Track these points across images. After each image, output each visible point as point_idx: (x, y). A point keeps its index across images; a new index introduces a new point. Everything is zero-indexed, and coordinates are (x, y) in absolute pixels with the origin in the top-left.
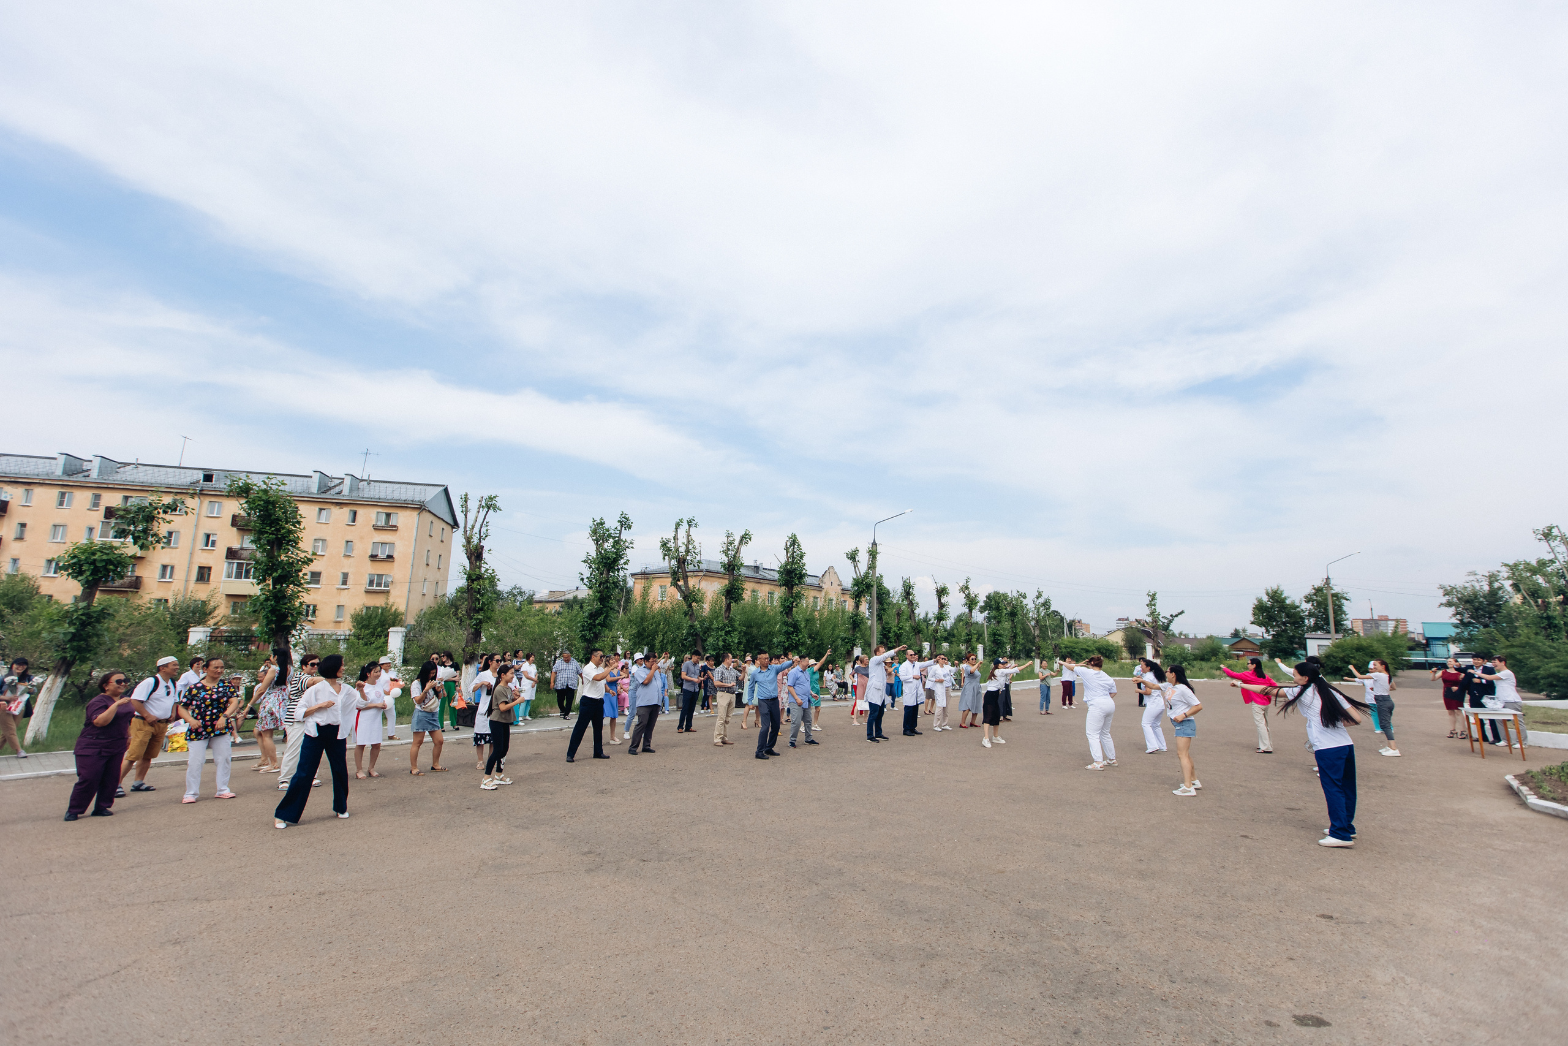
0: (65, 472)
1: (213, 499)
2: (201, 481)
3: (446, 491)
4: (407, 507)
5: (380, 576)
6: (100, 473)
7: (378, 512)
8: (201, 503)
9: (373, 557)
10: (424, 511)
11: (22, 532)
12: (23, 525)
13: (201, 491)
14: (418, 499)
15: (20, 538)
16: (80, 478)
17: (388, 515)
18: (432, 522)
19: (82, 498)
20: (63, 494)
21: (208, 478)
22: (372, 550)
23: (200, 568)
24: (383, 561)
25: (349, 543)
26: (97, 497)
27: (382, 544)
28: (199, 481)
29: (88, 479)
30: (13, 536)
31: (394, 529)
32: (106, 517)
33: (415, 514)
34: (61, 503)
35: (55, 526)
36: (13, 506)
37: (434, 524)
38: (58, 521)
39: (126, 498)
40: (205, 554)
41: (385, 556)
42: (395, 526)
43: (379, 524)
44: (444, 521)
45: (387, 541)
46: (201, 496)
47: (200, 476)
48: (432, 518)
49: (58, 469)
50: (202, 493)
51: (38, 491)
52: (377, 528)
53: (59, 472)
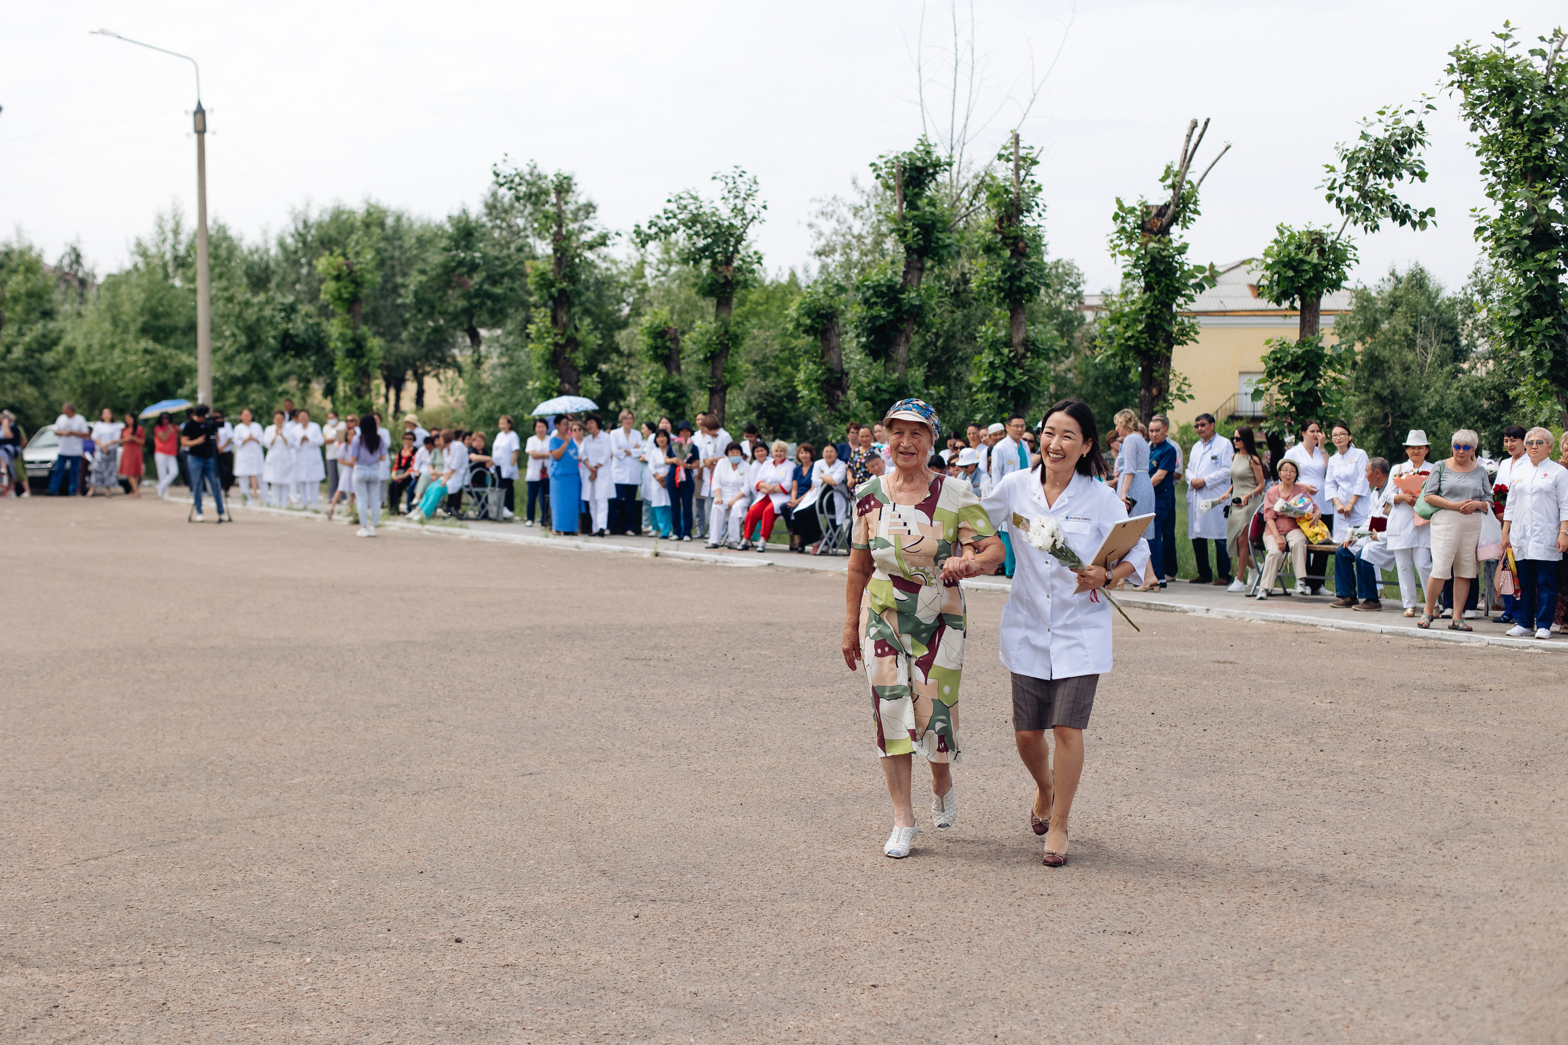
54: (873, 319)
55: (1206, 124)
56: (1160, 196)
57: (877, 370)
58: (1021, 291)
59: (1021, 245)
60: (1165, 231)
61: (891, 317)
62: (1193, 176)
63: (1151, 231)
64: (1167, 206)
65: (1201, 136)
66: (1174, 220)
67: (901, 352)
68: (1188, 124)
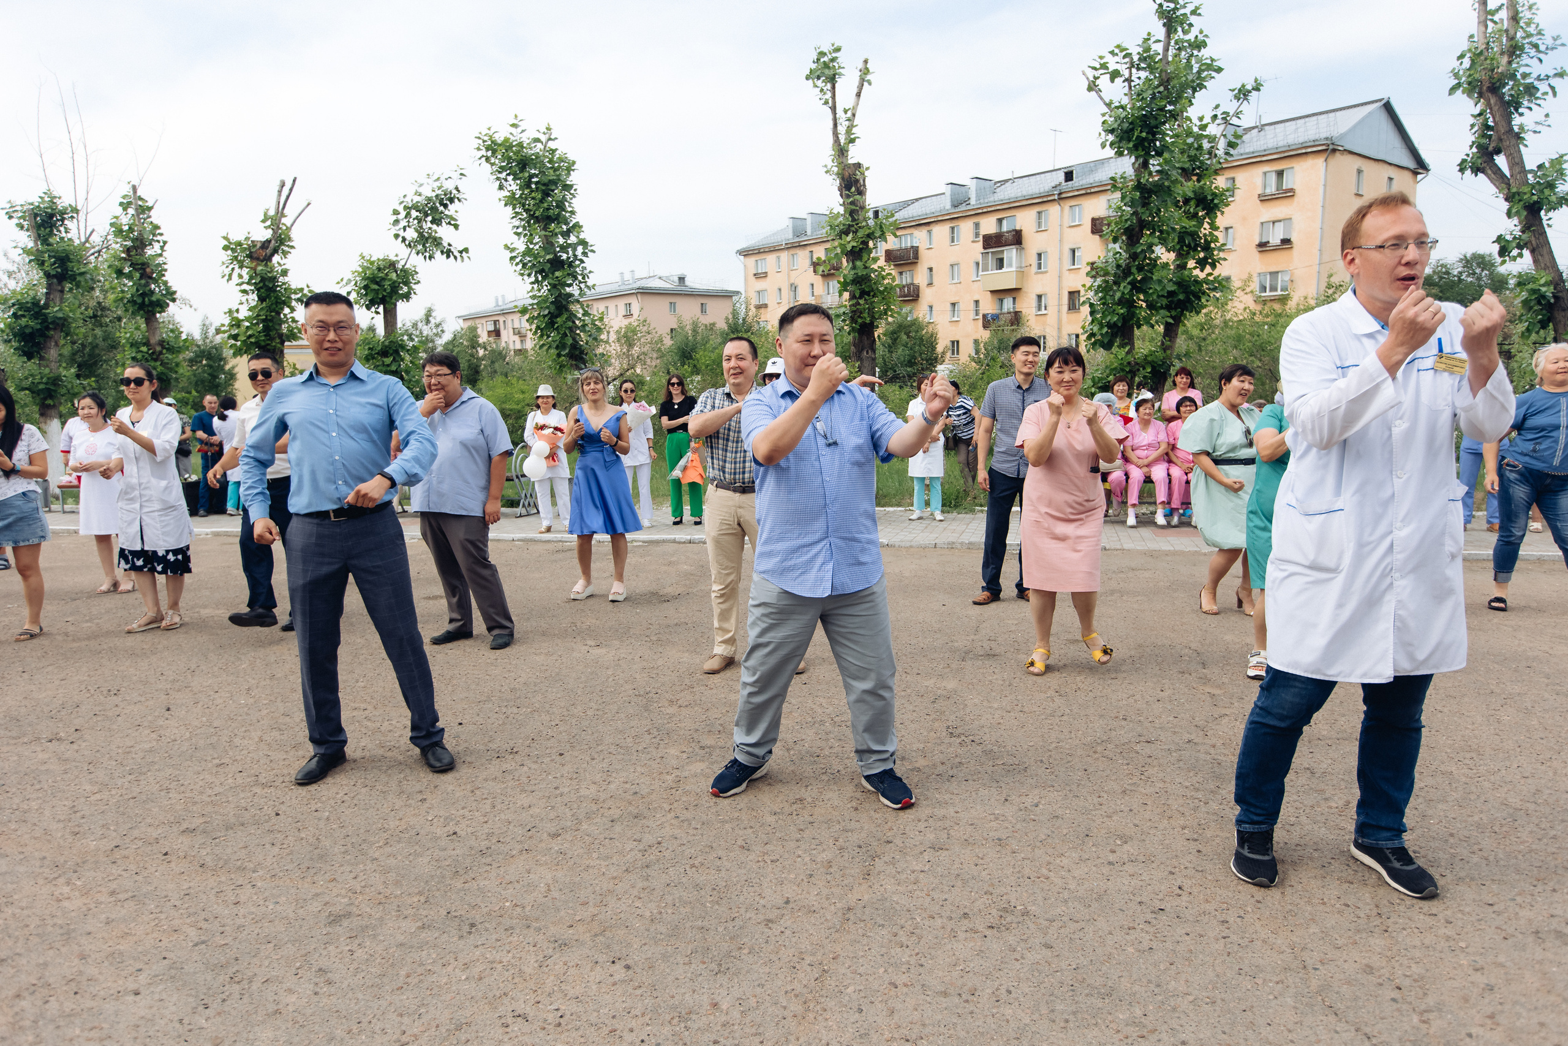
0: (954, 206)
1: (1073, 202)
2: (1064, 184)
3: (1388, 107)
4: (1306, 153)
5: (1274, 274)
6: (978, 198)
7: (1265, 173)
8: (1062, 210)
9: (1262, 246)
10: (1338, 154)
11: (931, 276)
12: (931, 269)
13: (1060, 194)
14: (1323, 136)
15: (930, 284)
16: (963, 207)
17: (1280, 174)
18: (1359, 172)
19: (966, 228)
20: (953, 228)
21: (1069, 176)
22: (1261, 235)
23: (1070, 293)
24: (1276, 249)
25: (1230, 231)
26: (977, 225)
27: (1274, 222)
28: (1060, 184)
29: (969, 207)
30: (926, 282)
31: (1288, 194)
32: (984, 248)
33: (1319, 162)
34: (953, 241)
35: (952, 266)
36: (923, 252)
37: (1365, 174)
38: (953, 260)
39: (1000, 221)
40: (1072, 276)
41: (1278, 242)
42: (1292, 190)
43: (1268, 191)
44: (1390, 164)
45: (1280, 216)
46: (1062, 203)
47: (1061, 176)
48: (1359, 163)
49: (946, 204)
50: (1061, 198)
51: (937, 229)
52: (1264, 199)
53: (948, 206)
54: (22, 328)
55: (294, 181)
56: (262, 234)
57: (32, 365)
58: (152, 303)
59: (148, 270)
60: (269, 259)
61: (39, 327)
62: (287, 221)
63: (258, 259)
64: (269, 241)
65: (291, 190)
66: (275, 251)
67: (53, 353)
68: (278, 183)
